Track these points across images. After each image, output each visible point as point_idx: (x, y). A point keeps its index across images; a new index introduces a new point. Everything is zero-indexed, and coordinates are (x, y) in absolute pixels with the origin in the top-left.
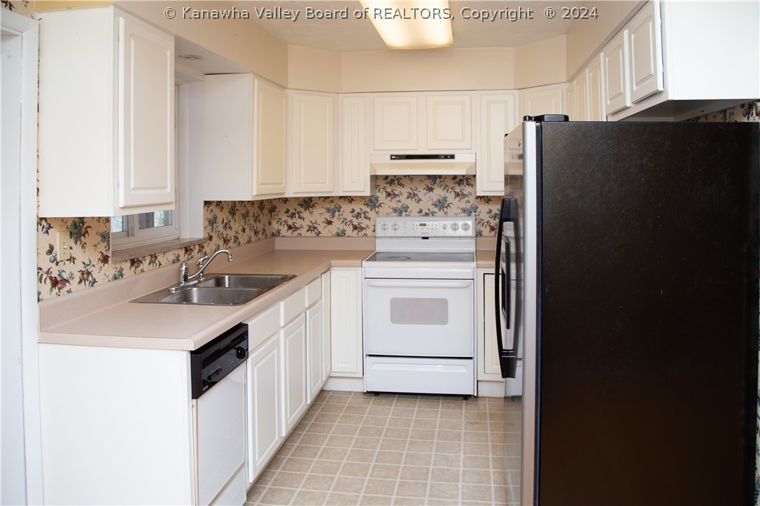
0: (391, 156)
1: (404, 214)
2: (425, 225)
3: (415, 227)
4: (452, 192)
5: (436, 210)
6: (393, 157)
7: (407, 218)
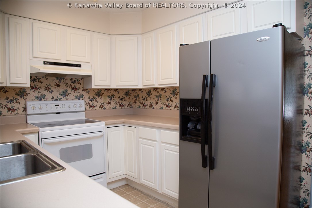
0: (44, 62)
1: (43, 99)
2: (58, 105)
3: (53, 107)
4: (70, 87)
5: (62, 97)
6: (45, 63)
7: (45, 102)
